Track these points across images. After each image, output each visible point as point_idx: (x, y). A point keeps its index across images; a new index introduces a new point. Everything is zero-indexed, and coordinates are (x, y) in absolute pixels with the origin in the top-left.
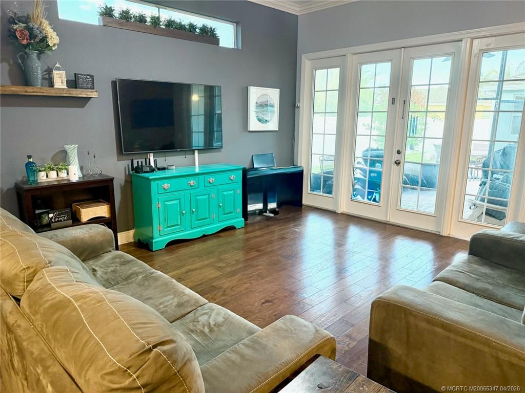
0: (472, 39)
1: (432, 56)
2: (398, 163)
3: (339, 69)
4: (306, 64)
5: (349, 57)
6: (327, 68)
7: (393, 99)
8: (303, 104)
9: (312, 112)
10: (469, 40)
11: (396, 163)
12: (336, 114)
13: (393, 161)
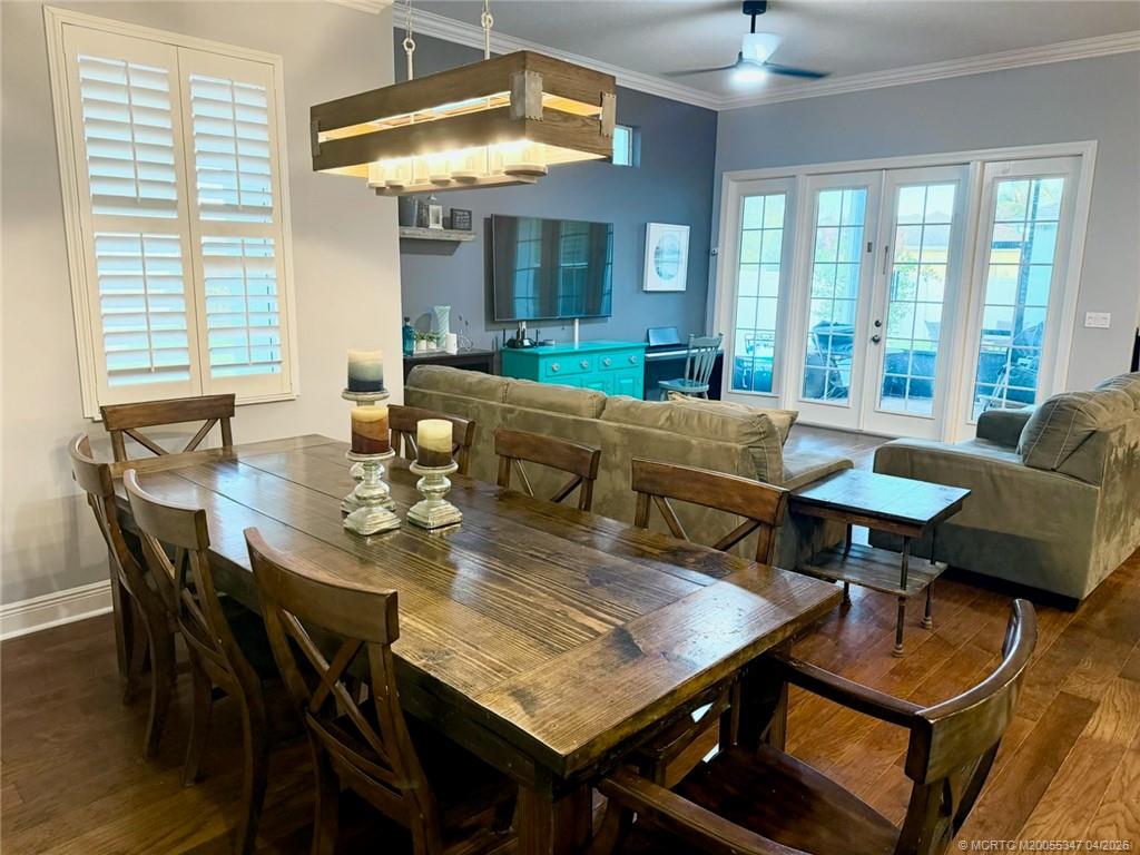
0: (984, 162)
1: (927, 184)
2: (876, 341)
3: (784, 196)
4: (729, 186)
5: (801, 178)
6: (764, 194)
7: (870, 244)
8: (723, 250)
9: (736, 264)
10: (979, 163)
11: (873, 339)
12: (778, 266)
13: (870, 337)
